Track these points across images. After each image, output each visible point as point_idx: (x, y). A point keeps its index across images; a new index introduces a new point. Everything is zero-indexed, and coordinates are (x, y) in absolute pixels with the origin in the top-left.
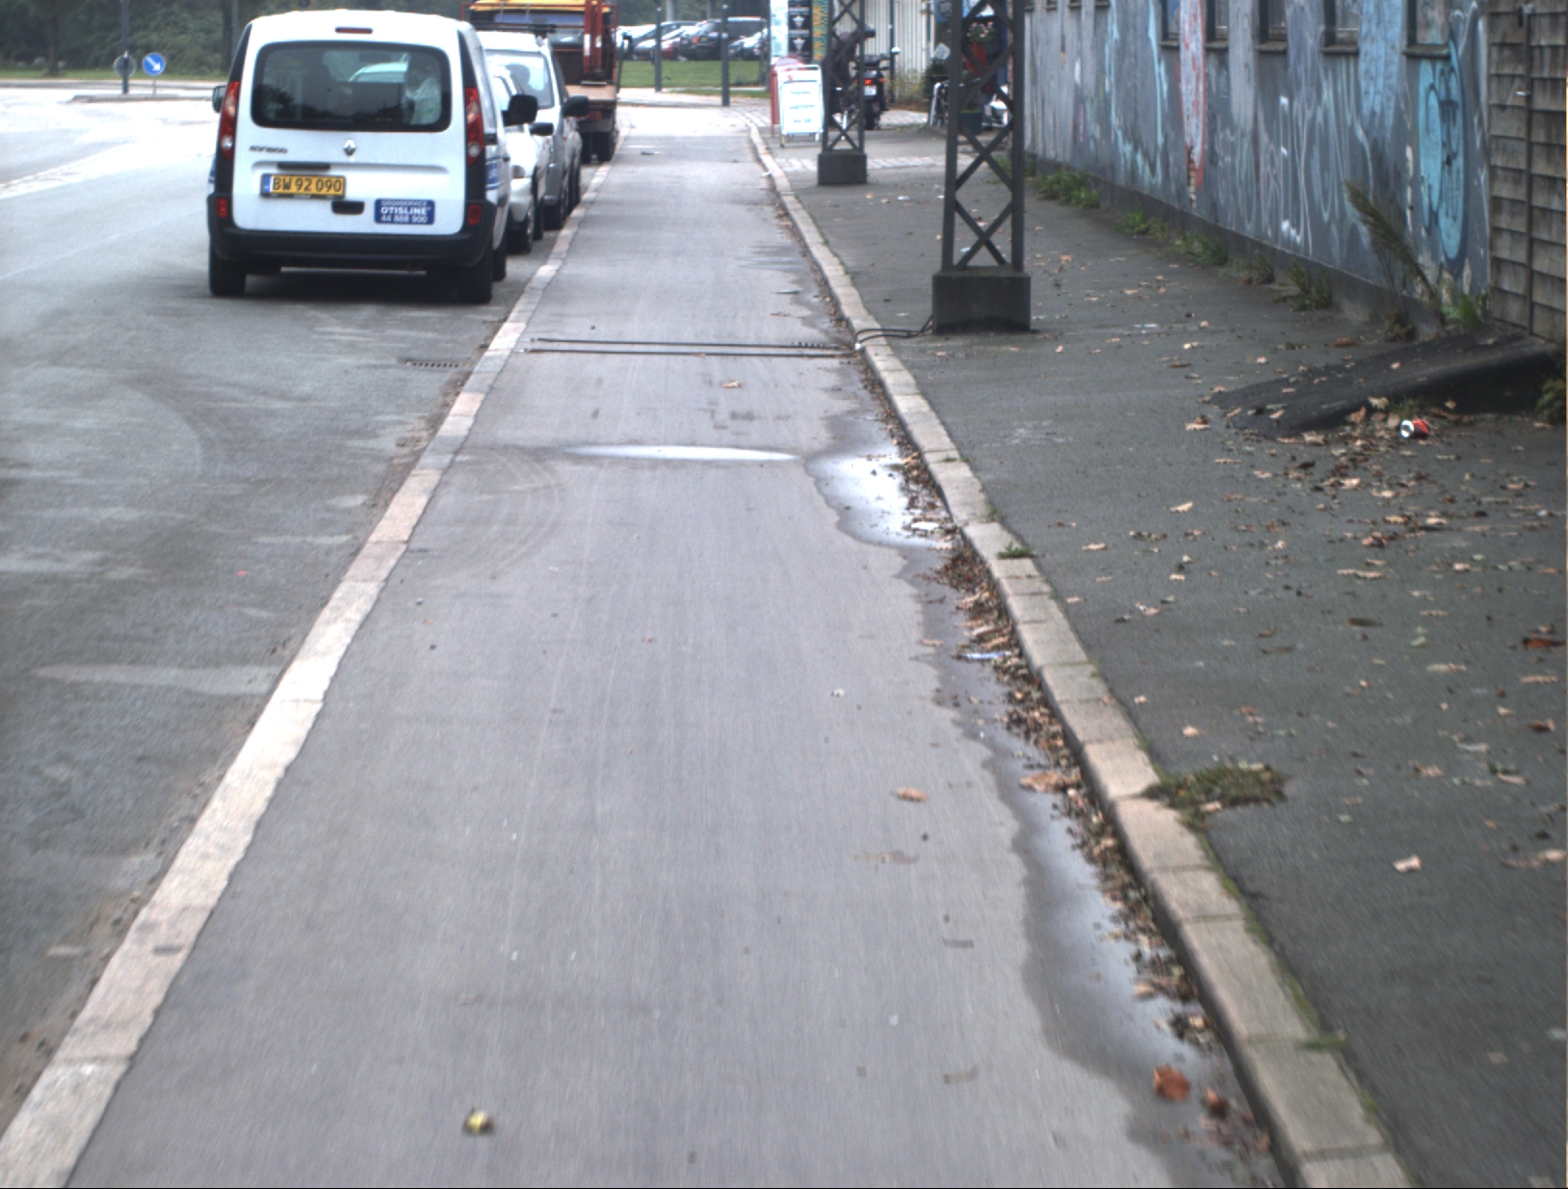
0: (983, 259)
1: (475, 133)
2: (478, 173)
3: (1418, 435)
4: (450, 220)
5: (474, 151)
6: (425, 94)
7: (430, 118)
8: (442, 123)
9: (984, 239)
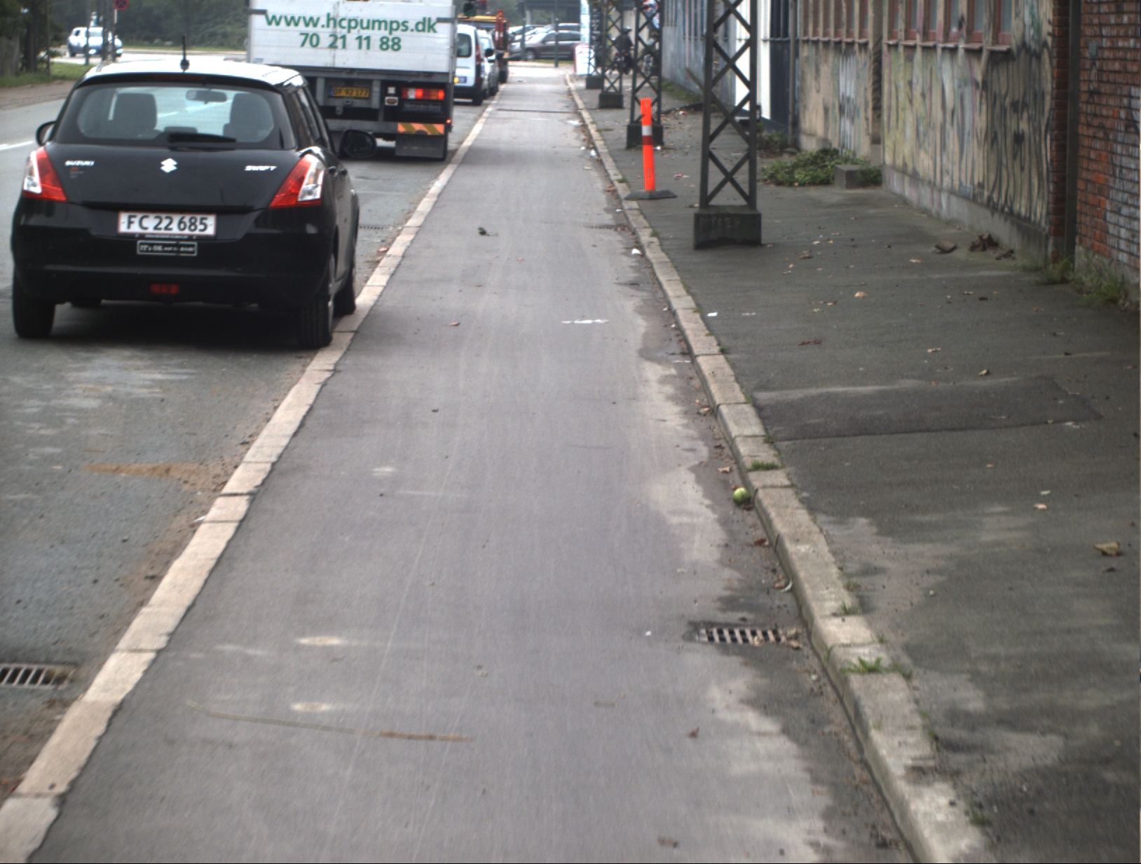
0: (612, 90)
1: (479, 59)
2: (479, 69)
3: (683, 114)
4: (471, 82)
5: (478, 63)
6: (464, 47)
7: (465, 54)
8: (469, 55)
9: (612, 85)
